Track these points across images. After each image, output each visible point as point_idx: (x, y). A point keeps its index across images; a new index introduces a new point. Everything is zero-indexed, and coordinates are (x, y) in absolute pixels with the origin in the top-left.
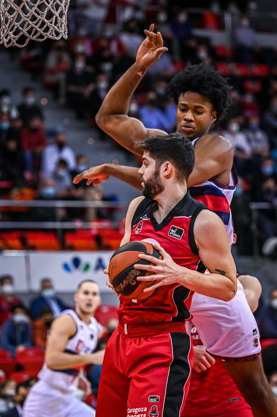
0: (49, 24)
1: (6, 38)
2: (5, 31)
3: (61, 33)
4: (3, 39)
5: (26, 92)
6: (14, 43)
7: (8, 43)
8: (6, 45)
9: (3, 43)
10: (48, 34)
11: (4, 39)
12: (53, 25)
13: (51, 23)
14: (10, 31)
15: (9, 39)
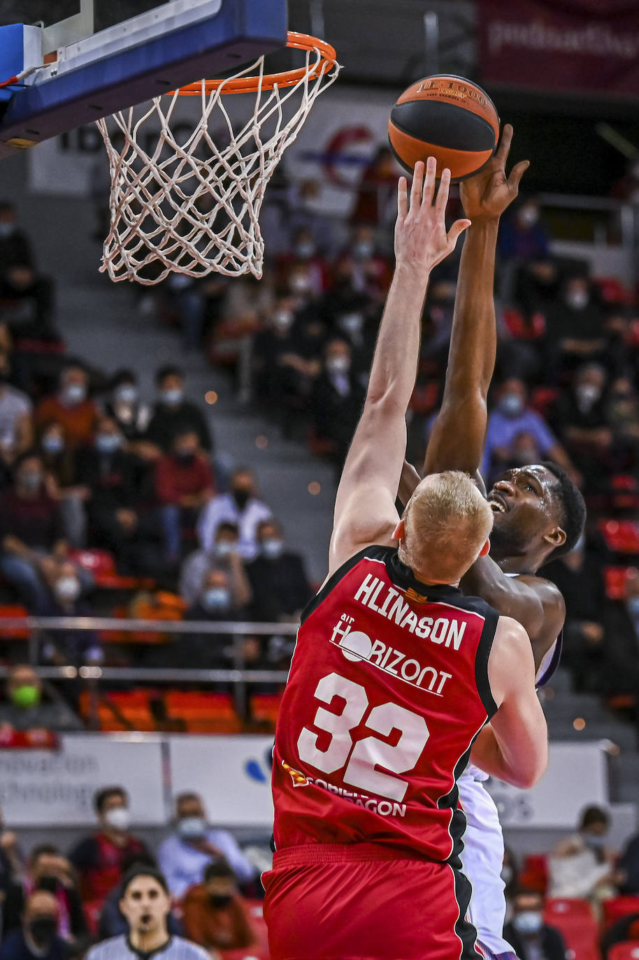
0: (219, 240)
1: (115, 262)
2: (116, 246)
3: (245, 261)
4: (107, 263)
5: (164, 375)
6: (133, 274)
7: (118, 273)
8: (113, 276)
9: (106, 270)
10: (215, 261)
11: (111, 263)
12: (228, 243)
13: (225, 239)
14: (126, 248)
15: (121, 265)
